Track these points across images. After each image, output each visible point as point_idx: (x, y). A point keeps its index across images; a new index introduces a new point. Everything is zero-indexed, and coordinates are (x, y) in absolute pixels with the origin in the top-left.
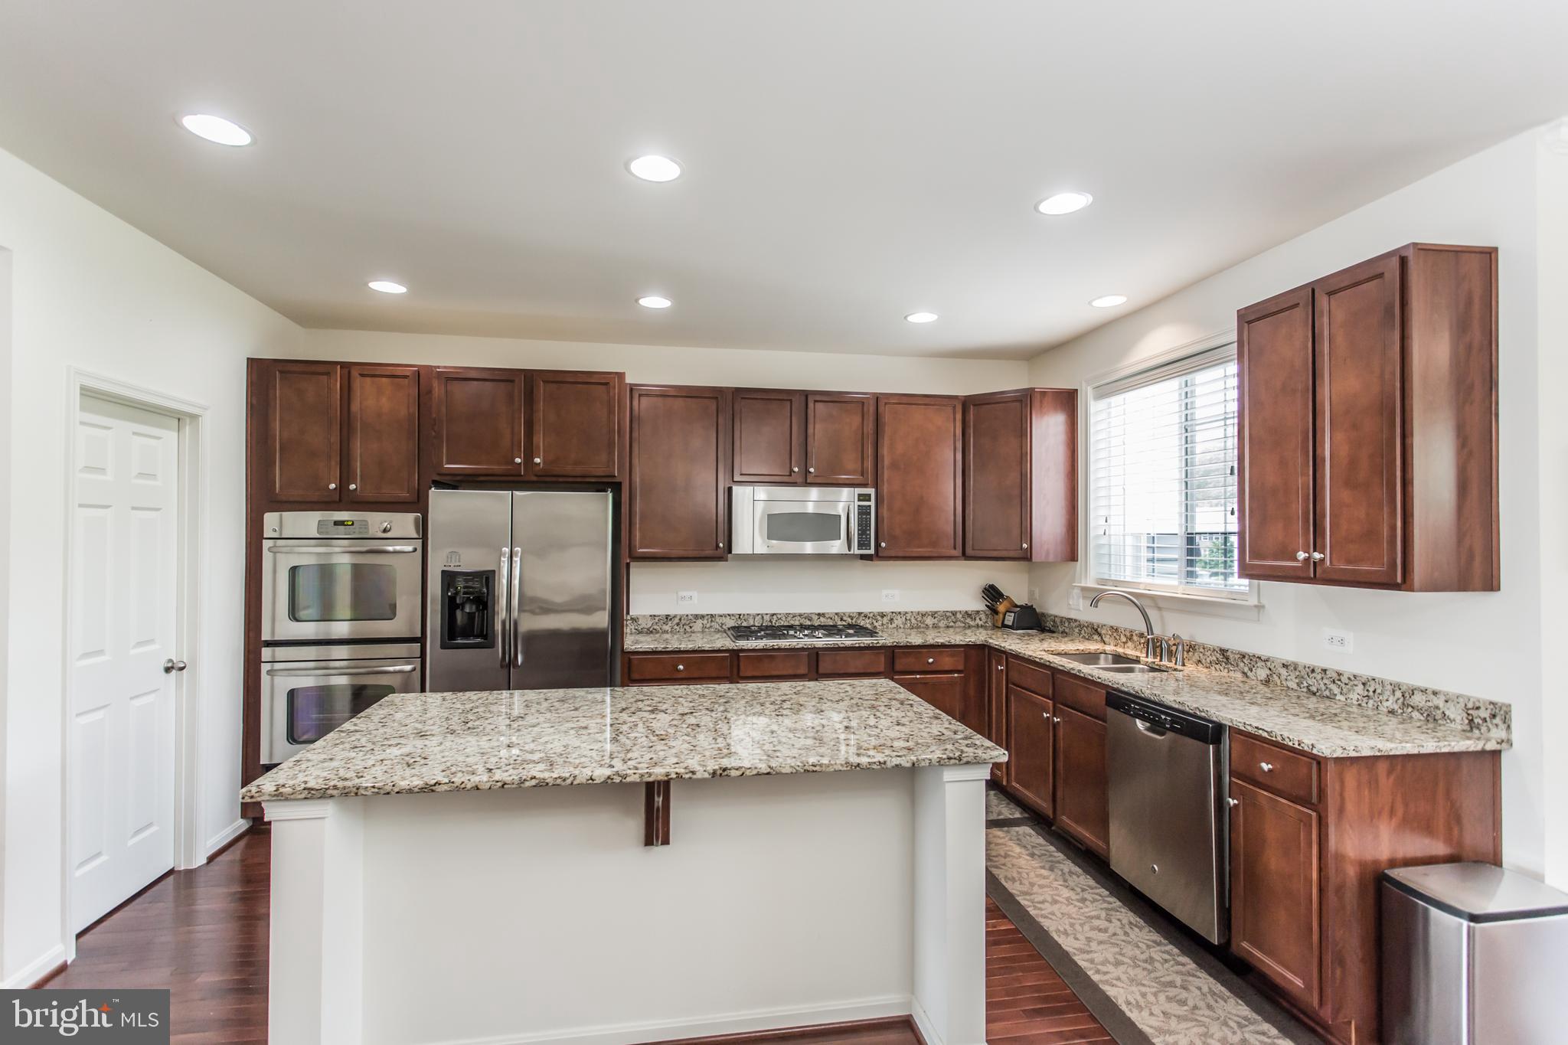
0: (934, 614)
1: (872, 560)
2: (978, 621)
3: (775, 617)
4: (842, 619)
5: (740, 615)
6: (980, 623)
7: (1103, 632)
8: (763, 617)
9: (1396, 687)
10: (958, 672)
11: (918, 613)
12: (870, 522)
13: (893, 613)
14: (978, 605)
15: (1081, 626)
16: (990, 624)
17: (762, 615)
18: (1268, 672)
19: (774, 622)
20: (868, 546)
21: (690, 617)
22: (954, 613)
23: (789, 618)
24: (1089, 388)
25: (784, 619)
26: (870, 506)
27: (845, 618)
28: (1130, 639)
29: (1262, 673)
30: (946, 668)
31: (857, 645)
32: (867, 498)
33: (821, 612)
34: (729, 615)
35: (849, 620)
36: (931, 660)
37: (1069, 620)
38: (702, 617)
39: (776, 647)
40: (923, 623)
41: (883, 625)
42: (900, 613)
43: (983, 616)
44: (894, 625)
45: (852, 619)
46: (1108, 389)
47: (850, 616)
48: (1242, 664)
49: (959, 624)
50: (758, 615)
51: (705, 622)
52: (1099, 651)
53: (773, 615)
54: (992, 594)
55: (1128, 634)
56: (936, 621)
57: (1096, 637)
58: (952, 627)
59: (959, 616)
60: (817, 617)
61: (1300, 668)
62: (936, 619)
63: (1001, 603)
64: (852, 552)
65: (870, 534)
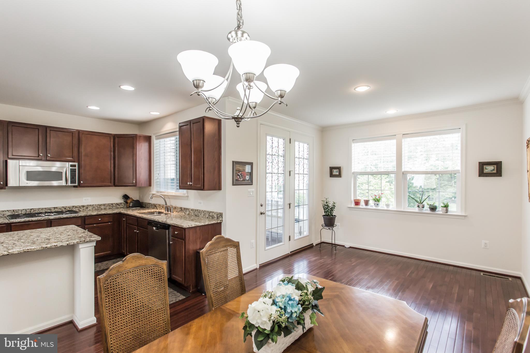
0: (104, 205)
1: (77, 187)
2: (121, 206)
4: (65, 209)
6: (122, 207)
7: (157, 206)
9: (208, 212)
10: (110, 222)
11: (98, 205)
12: (76, 174)
13: (87, 205)
14: (121, 201)
15: (152, 205)
16: (125, 207)
17: (26, 209)
18: (189, 212)
19: (32, 212)
20: (75, 183)
22: (112, 204)
23: (40, 210)
24: (154, 136)
25: (37, 210)
26: (76, 169)
27: (66, 208)
28: (163, 207)
29: (188, 212)
30: (106, 221)
31: (69, 217)
32: (75, 166)
33: (55, 207)
36: (100, 219)
37: (149, 203)
39: (30, 220)
40: (100, 208)
41: (83, 210)
42: (91, 205)
43: (123, 205)
44: (88, 209)
45: (70, 209)
46: (160, 137)
47: (69, 208)
48: (184, 211)
49: (114, 207)
50: (24, 209)
52: (154, 211)
53: (32, 209)
54: (126, 197)
55: (162, 206)
56: (105, 207)
57: (155, 208)
58: (111, 208)
59: (114, 205)
60: (53, 209)
61: (194, 210)
62: (105, 206)
63: (129, 200)
64: (68, 185)
65: (76, 179)
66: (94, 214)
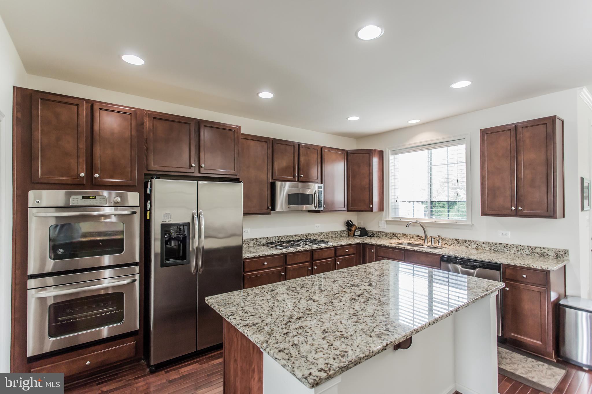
0: (331, 233)
1: (320, 213)
3: (280, 238)
4: (303, 237)
5: (267, 238)
6: (345, 235)
7: (398, 236)
8: (276, 238)
9: (529, 247)
10: (354, 254)
11: (327, 232)
12: (322, 197)
13: (319, 233)
14: (343, 228)
15: (387, 234)
16: (347, 235)
17: (276, 237)
18: (477, 245)
19: (280, 240)
20: (321, 207)
21: (248, 240)
22: (337, 232)
23: (285, 238)
24: (390, 151)
26: (322, 191)
27: (304, 236)
29: (474, 246)
30: (351, 253)
31: (326, 247)
32: (321, 188)
33: (296, 234)
34: (263, 238)
35: (306, 237)
36: (347, 250)
37: (381, 232)
38: (253, 239)
39: (300, 250)
40: (329, 236)
42: (321, 233)
43: (345, 232)
47: (306, 235)
48: (465, 244)
49: (339, 236)
50: (274, 237)
51: (254, 242)
52: (402, 242)
53: (280, 237)
57: (395, 237)
59: (339, 233)
60: (295, 236)
62: (332, 235)
63: (353, 227)
64: (316, 210)
65: (322, 202)
66: (344, 244)
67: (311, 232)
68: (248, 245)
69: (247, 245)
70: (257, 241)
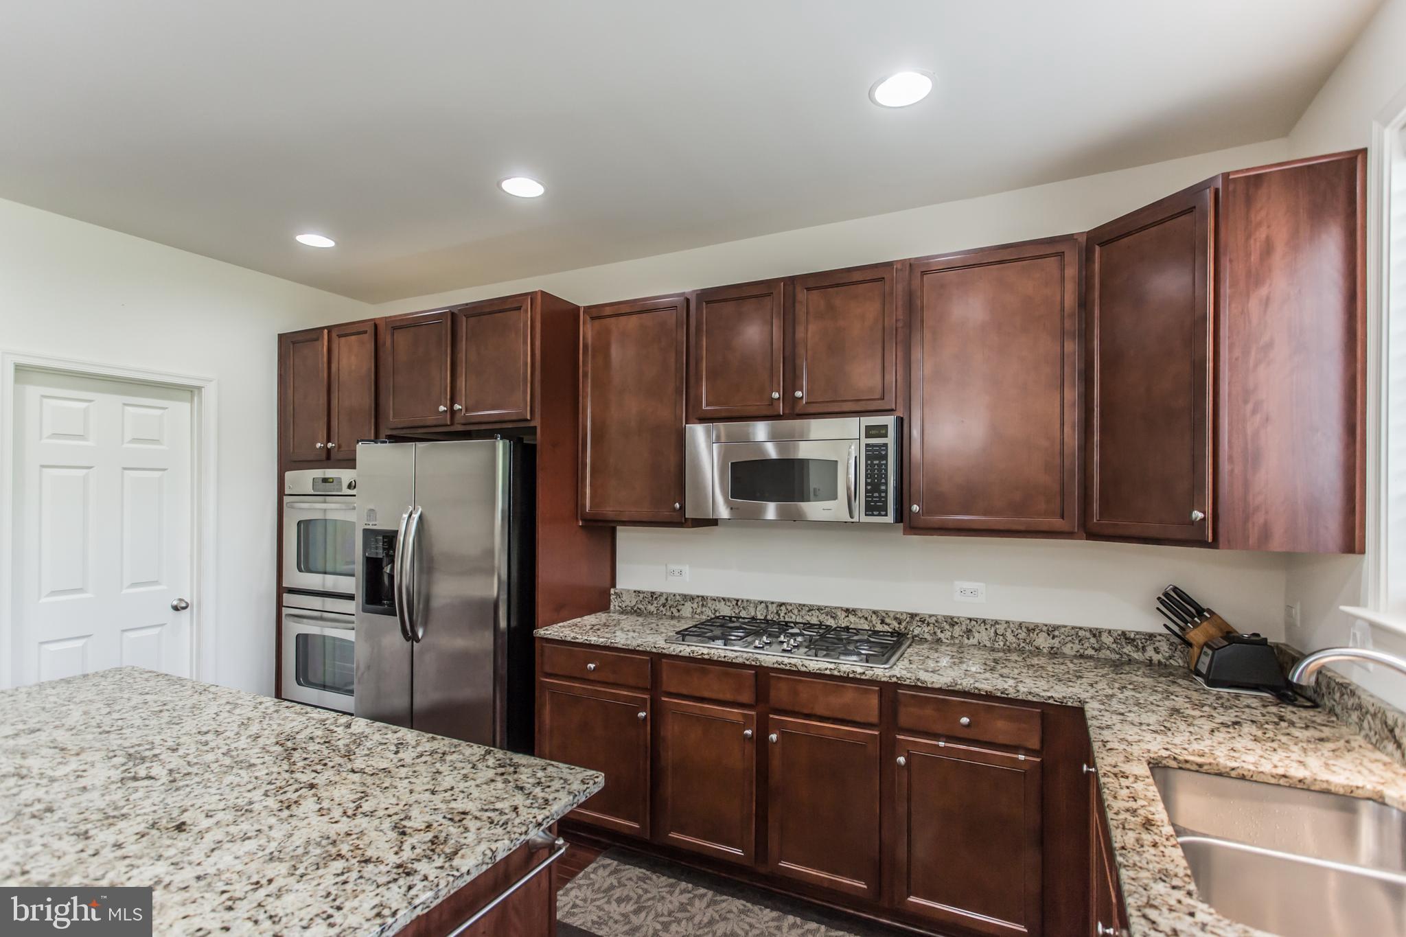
0: (1051, 631)
2: (1150, 652)
3: (783, 608)
5: (738, 601)
6: (1156, 658)
8: (767, 607)
10: (1028, 751)
11: (1020, 625)
12: (886, 470)
13: (971, 620)
14: (1150, 621)
16: (1178, 661)
17: (766, 603)
19: (782, 615)
20: (882, 510)
21: (678, 598)
22: (1096, 633)
23: (803, 612)
25: (796, 611)
26: (886, 445)
27: (887, 620)
30: (1001, 739)
31: (828, 672)
32: (880, 431)
33: (851, 606)
34: (724, 599)
35: (895, 624)
36: (964, 721)
38: (692, 598)
39: (706, 657)
40: (1030, 643)
42: (984, 621)
43: (1164, 647)
44: (973, 641)
45: (900, 623)
47: (896, 619)
49: (1106, 654)
50: (761, 602)
51: (695, 605)
53: (781, 605)
54: (1179, 606)
56: (1056, 642)
58: (1091, 657)
59: (1108, 640)
60: (844, 614)
62: (1056, 641)
63: (1196, 625)
64: (856, 519)
65: (886, 491)
67: (923, 609)
68: (679, 611)
69: (674, 610)
70: (703, 605)
